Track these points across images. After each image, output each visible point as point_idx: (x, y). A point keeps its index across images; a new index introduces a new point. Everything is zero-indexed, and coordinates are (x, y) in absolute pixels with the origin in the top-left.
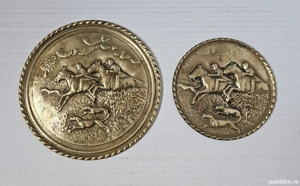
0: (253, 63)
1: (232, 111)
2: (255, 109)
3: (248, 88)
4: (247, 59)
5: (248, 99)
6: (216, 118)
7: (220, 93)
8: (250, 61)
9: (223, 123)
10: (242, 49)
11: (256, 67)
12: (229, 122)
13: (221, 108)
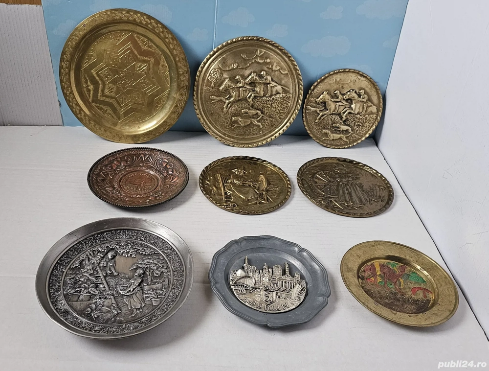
0: (368, 90)
1: (345, 128)
2: (363, 126)
3: (361, 111)
4: (364, 87)
5: (359, 119)
6: (332, 132)
7: (339, 114)
8: (366, 89)
9: (337, 136)
10: (362, 78)
11: (370, 93)
12: (342, 135)
13: (338, 125)
